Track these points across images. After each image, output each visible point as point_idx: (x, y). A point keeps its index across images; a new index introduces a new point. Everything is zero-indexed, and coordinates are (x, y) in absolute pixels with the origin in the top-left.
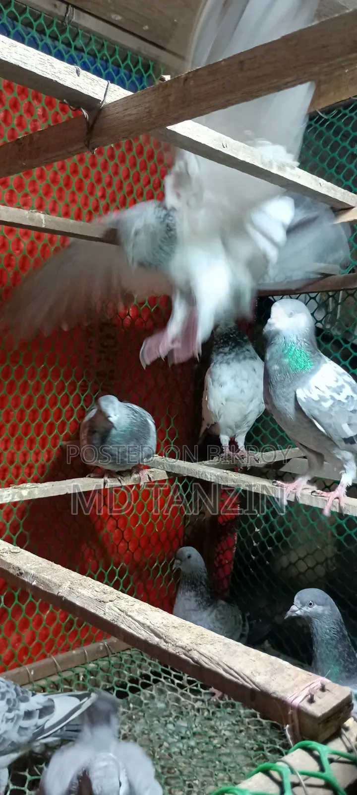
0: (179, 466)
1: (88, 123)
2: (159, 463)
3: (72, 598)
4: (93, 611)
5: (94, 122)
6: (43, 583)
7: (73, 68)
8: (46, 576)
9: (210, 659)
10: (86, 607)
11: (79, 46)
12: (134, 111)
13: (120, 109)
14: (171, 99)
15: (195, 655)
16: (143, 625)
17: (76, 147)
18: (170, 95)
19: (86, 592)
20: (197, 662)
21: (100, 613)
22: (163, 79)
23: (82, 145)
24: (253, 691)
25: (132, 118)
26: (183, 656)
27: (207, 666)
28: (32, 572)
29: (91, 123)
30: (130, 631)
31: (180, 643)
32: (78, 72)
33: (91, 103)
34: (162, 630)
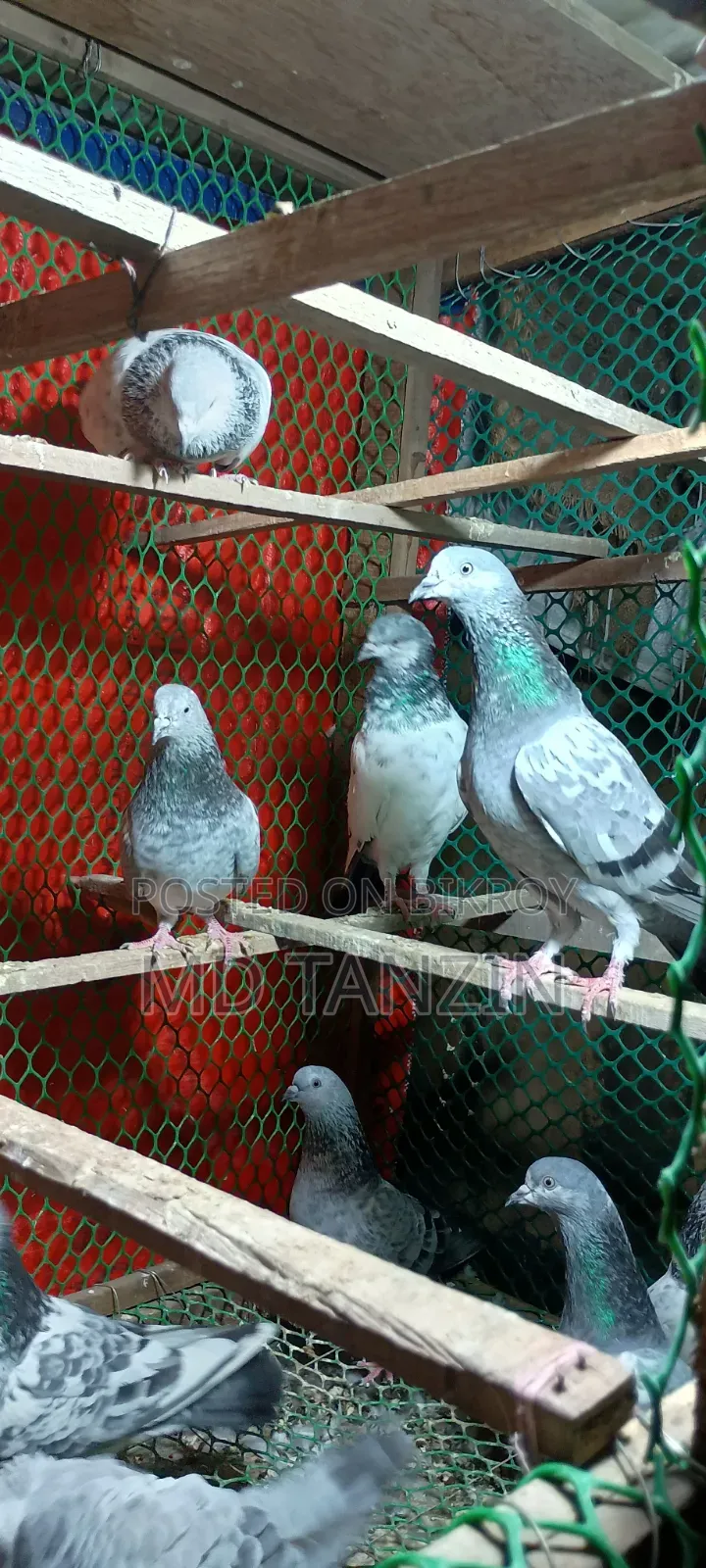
1: (135, 285)
2: (263, 922)
3: (99, 1192)
4: (141, 1216)
5: (147, 285)
6: (45, 1163)
7: (108, 185)
8: (48, 1149)
9: (368, 1309)
10: (127, 1208)
11: (108, 118)
12: (225, 267)
13: (197, 262)
14: (295, 248)
15: (340, 1302)
16: (239, 1244)
17: (112, 329)
18: (291, 240)
19: (127, 1180)
20: (341, 1315)
21: (157, 1223)
22: (279, 211)
23: (124, 325)
24: (450, 1371)
25: (219, 279)
26: (317, 1304)
27: (361, 1323)
28: (23, 1141)
29: (140, 286)
30: (215, 1255)
31: (310, 1279)
32: (117, 192)
33: (141, 250)
34: (273, 1254)
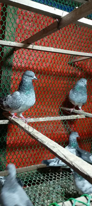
0: (88, 115)
3: (47, 146)
4: (52, 149)
6: (42, 141)
8: (43, 139)
9: (77, 165)
10: (50, 148)
12: (69, 18)
13: (66, 18)
14: (77, 13)
15: (74, 164)
16: (63, 154)
17: (55, 29)
18: (77, 12)
19: (51, 144)
20: (74, 165)
21: (53, 150)
22: (76, 8)
23: (57, 29)
24: (86, 175)
25: (68, 20)
26: (71, 163)
27: (76, 167)
28: (40, 138)
29: (59, 22)
30: (59, 155)
31: (70, 160)
32: (55, 9)
33: (59, 17)
34: (66, 156)
